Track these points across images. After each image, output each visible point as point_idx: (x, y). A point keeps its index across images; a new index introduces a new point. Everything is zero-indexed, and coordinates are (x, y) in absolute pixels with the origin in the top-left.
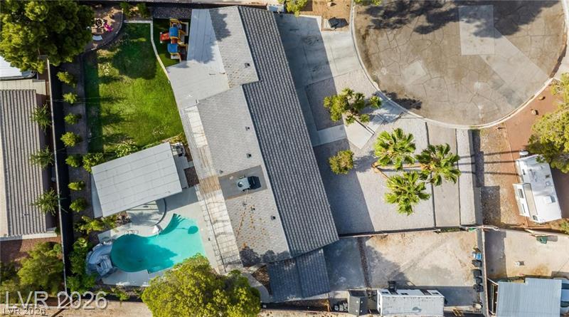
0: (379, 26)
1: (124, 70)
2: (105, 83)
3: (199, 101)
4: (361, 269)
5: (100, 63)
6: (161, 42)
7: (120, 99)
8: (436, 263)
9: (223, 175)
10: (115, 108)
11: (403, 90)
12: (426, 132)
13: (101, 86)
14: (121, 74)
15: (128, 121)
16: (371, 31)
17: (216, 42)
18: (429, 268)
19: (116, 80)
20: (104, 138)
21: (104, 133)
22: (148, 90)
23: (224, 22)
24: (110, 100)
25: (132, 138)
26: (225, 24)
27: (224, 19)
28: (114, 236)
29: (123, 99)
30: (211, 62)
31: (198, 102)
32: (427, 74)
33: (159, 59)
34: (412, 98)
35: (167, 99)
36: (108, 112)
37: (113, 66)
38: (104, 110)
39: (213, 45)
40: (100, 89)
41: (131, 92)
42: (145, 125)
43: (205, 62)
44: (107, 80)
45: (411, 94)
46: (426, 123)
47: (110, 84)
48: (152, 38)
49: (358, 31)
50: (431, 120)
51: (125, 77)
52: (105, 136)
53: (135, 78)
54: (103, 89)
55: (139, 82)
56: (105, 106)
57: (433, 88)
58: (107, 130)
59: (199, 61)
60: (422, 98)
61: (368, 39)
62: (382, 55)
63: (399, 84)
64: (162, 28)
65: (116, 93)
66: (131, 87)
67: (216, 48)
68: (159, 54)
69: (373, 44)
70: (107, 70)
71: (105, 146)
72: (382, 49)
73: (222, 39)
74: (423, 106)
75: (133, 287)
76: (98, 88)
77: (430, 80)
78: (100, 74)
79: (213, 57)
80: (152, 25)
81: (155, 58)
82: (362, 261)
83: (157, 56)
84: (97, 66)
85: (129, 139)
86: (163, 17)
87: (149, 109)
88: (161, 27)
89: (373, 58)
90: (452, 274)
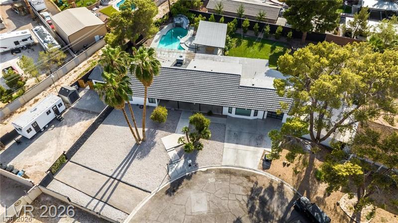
2: (272, 47)
4: (85, 109)
5: (284, 49)
7: (260, 50)
8: (46, 150)
10: (256, 47)
11: (189, 187)
12: (143, 188)
14: (274, 53)
15: (246, 49)
18: (47, 145)
19: (272, 51)
21: (244, 41)
24: (262, 46)
28: (190, 31)
30: (264, 75)
32: (192, 213)
34: (178, 191)
36: (255, 44)
38: (257, 43)
40: (269, 45)
43: (266, 73)
45: (182, 192)
46: (150, 192)
47: (270, 49)
49: (254, 175)
50: (150, 197)
51: (271, 54)
52: (242, 40)
57: (177, 212)
59: (268, 71)
60: (173, 199)
62: (227, 184)
63: (195, 187)
69: (239, 181)
72: (232, 186)
74: (167, 196)
77: (185, 213)
82: (89, 111)
89: (226, 176)
90: (28, 157)
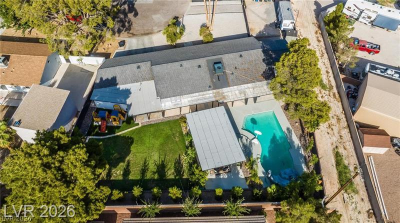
0: (129, 29)
1: (122, 159)
2: (129, 174)
3: (157, 96)
5: (111, 177)
6: (107, 132)
7: (145, 163)
9: (212, 85)
10: (152, 167)
11: (167, 22)
13: (131, 177)
14: (124, 162)
15: (165, 158)
16: (131, 32)
17: (118, 87)
19: (128, 165)
20: (177, 178)
21: (172, 177)
22: (142, 142)
23: (106, 80)
24: (144, 171)
25: (179, 156)
26: (107, 79)
27: (104, 79)
28: (263, 173)
29: (146, 160)
30: (131, 91)
31: (159, 97)
32: (160, 14)
33: (119, 134)
35: (152, 129)
36: (154, 173)
37: (116, 167)
38: (152, 176)
39: (119, 88)
40: (134, 178)
41: (141, 155)
42: (170, 146)
43: (130, 93)
44: (127, 172)
47: (131, 170)
48: (102, 137)
49: (130, 37)
51: (127, 159)
52: (175, 176)
53: (130, 151)
54: (134, 175)
55: (133, 148)
56: (149, 176)
57: (168, 13)
58: (170, 174)
59: (128, 97)
60: (173, 16)
61: (135, 33)
63: (163, 23)
64: (96, 130)
65: (139, 165)
66: (137, 155)
67: (122, 87)
68: (115, 134)
69: (138, 32)
70: (118, 172)
71: (184, 177)
72: (142, 29)
73: (117, 82)
74: (177, 16)
75: (305, 161)
76: (132, 180)
78: (121, 178)
79: (128, 89)
80: (90, 137)
81: (117, 136)
83: (116, 134)
84: (113, 180)
85: (180, 158)
86: (87, 129)
87: (157, 143)
88: (94, 131)
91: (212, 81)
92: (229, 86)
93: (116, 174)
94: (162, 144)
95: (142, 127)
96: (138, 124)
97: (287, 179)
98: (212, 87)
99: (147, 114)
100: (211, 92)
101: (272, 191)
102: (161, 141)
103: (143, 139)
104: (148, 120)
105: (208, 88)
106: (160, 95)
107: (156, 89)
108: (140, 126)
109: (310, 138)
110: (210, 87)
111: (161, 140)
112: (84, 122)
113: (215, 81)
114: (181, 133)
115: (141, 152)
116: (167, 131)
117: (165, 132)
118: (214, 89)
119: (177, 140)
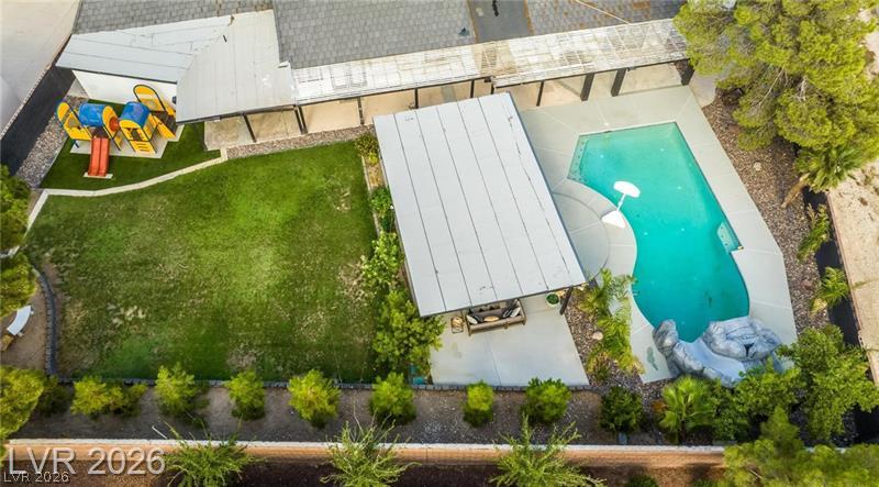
3: (282, 59)
6: (109, 176)
9: (470, 29)
20: (333, 337)
22: (224, 213)
31: (286, 63)
35: (262, 172)
42: (317, 227)
44: (159, 313)
48: (89, 194)
66: (204, 254)
70: (131, 311)
80: (54, 192)
86: (47, 165)
87: (276, 215)
91: (473, 14)
92: (531, 33)
93: (122, 317)
94: (292, 223)
95: (229, 163)
96: (217, 154)
97: (737, 358)
98: (473, 34)
99: (245, 115)
100: (466, 50)
101: (682, 399)
102: (290, 212)
103: (228, 204)
104: (252, 142)
105: (457, 37)
106: (292, 53)
107: (280, 36)
108: (224, 158)
109: (817, 212)
110: (464, 31)
111: (289, 208)
112: (38, 144)
113: (481, 14)
114: (360, 187)
115: (215, 247)
116: (314, 178)
117: (305, 182)
118: (478, 41)
119: (344, 207)
